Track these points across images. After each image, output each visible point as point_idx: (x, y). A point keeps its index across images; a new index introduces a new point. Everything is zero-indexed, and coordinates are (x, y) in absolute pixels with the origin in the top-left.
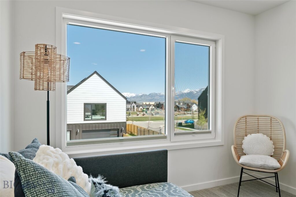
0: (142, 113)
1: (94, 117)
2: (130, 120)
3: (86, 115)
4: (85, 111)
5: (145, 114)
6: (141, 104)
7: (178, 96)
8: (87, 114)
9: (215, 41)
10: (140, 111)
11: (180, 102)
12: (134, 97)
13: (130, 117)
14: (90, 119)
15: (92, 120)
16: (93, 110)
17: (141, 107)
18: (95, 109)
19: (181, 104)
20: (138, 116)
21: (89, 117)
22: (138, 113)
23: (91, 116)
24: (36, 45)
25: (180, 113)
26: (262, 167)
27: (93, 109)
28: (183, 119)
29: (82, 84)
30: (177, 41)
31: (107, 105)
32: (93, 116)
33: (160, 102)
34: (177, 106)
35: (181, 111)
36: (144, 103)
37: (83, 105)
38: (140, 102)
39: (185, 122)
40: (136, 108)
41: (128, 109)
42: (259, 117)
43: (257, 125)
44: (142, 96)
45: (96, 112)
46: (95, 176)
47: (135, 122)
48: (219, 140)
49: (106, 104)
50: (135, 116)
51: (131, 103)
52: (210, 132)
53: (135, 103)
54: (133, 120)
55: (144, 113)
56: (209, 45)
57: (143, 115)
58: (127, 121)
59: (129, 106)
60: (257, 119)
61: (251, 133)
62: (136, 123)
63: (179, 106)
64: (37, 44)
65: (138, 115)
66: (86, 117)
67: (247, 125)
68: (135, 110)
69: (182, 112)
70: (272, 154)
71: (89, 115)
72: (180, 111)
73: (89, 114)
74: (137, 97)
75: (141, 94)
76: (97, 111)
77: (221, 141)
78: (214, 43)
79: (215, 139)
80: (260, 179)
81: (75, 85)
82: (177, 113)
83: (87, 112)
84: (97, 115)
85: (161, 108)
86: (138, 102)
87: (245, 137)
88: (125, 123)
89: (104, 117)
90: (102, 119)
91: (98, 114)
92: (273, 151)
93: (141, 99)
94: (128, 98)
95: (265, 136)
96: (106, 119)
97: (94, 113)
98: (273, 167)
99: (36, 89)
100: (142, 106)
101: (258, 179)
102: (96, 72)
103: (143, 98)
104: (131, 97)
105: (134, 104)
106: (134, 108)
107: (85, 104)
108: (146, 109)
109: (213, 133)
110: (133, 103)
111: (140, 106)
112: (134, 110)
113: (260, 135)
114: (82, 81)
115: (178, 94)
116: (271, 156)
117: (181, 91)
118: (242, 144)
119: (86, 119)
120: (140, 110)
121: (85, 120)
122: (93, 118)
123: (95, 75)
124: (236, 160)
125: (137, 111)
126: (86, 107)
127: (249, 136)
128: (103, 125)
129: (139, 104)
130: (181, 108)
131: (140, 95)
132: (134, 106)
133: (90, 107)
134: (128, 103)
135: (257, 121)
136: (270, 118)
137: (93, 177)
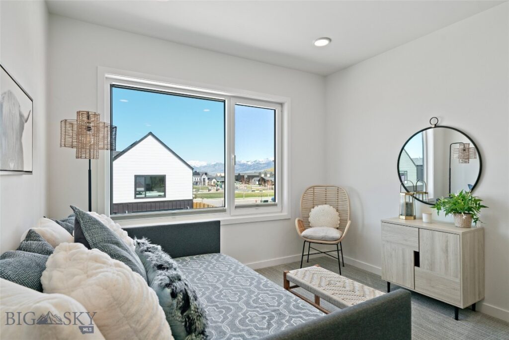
0: (216, 188)
1: (149, 194)
2: (199, 197)
3: (138, 191)
4: (137, 185)
5: (219, 189)
6: (215, 175)
7: (265, 165)
8: (138, 189)
9: (282, 104)
10: (212, 186)
11: (267, 173)
12: (205, 167)
13: (199, 193)
14: (144, 196)
15: (146, 197)
16: (148, 185)
17: (214, 180)
18: (150, 183)
19: (268, 175)
20: (210, 192)
21: (141, 194)
22: (210, 188)
23: (144, 193)
24: (77, 112)
25: (266, 188)
26: (323, 239)
27: (147, 183)
28: (270, 196)
29: (132, 149)
30: (238, 104)
31: (167, 177)
32: (147, 192)
33: (239, 174)
34: (262, 178)
35: (268, 184)
36: (219, 175)
37: (133, 178)
38: (213, 173)
39: (272, 200)
40: (207, 181)
41: (197, 183)
42: (327, 188)
43: (325, 196)
44: (215, 165)
45: (152, 187)
46: (140, 238)
47: (205, 199)
48: (285, 214)
49: (165, 175)
50: (206, 191)
51: (201, 174)
52: (276, 205)
53: (206, 174)
54: (203, 196)
55: (219, 187)
56: (274, 109)
57: (217, 190)
58: (195, 198)
59: (197, 179)
60: (324, 190)
61: (317, 205)
62: (206, 201)
63: (265, 178)
64: (80, 111)
65: (209, 190)
66: (137, 193)
67: (315, 196)
68: (207, 184)
69: (269, 186)
70: (338, 226)
71: (142, 191)
72: (266, 184)
73: (142, 189)
74: (208, 166)
75: (215, 163)
76: (153, 185)
77: (287, 214)
78: (280, 106)
79: (281, 212)
80: (324, 253)
81: (121, 151)
82: (261, 187)
83: (139, 187)
84: (153, 191)
85: (241, 181)
86: (210, 173)
87: (312, 209)
88: (191, 200)
89: (163, 194)
90: (160, 196)
91: (154, 189)
92: (339, 222)
93: (214, 169)
94: (197, 167)
95: (331, 207)
96: (165, 196)
97: (149, 188)
98: (333, 238)
99: (77, 157)
100: (215, 178)
101: (322, 253)
102: (151, 134)
103: (217, 167)
104: (201, 167)
105: (204, 177)
106: (204, 181)
107: (136, 177)
108: (221, 182)
109: (279, 206)
110: (203, 174)
111: (212, 179)
112: (204, 184)
113: (326, 206)
114: (132, 145)
115: (264, 162)
116: (337, 228)
117: (267, 159)
118: (308, 217)
119: (137, 196)
120: (212, 184)
121: (135, 198)
122: (147, 194)
123: (150, 137)
124: (299, 233)
125: (208, 185)
126: (137, 181)
127: (316, 208)
128: (162, 204)
129: (211, 176)
130: (268, 181)
131: (213, 163)
132: (204, 179)
133: (142, 181)
134: (196, 174)
135: (324, 192)
136: (337, 188)
137: (138, 239)
